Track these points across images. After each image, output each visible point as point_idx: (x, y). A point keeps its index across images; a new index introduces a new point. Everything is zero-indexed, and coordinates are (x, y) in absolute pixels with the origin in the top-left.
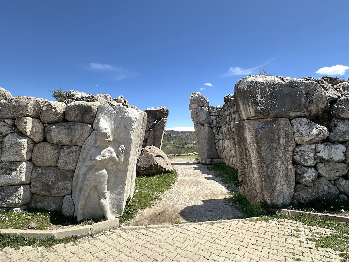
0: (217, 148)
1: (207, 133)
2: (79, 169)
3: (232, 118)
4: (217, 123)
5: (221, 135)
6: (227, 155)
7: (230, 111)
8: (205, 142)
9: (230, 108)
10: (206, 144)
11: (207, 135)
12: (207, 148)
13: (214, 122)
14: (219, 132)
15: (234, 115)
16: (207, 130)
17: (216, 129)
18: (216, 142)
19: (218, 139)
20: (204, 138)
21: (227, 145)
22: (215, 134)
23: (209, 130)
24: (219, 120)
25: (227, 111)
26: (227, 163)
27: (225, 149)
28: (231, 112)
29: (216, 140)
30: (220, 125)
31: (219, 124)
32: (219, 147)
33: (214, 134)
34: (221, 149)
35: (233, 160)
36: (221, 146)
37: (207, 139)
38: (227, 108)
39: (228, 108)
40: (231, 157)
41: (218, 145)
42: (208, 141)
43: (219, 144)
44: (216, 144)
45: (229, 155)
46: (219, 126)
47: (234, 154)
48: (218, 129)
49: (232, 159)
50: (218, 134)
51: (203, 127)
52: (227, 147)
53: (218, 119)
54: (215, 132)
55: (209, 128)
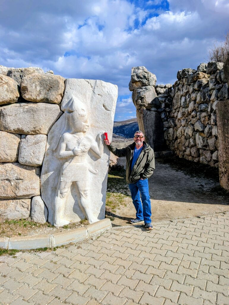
0: (167, 137)
1: (154, 119)
2: (48, 164)
3: (190, 99)
4: (165, 107)
5: (171, 121)
6: (181, 145)
7: (187, 90)
8: (152, 132)
9: (187, 87)
10: (152, 134)
11: (154, 123)
13: (163, 106)
14: (169, 117)
15: (193, 96)
16: (154, 116)
17: (165, 114)
18: (164, 131)
19: (167, 127)
20: (150, 127)
21: (180, 133)
22: (163, 121)
23: (156, 116)
24: (169, 103)
25: (181, 91)
26: (181, 155)
27: (177, 138)
28: (188, 92)
30: (169, 110)
31: (169, 108)
32: (169, 136)
34: (171, 138)
35: (192, 151)
36: (171, 135)
37: (153, 128)
38: (181, 86)
39: (183, 86)
40: (188, 146)
41: (167, 134)
42: (155, 130)
43: (169, 133)
44: (165, 133)
45: (184, 145)
47: (192, 143)
48: (168, 114)
49: (190, 150)
50: (167, 120)
51: (149, 113)
52: (181, 135)
53: (167, 101)
54: (163, 118)
55: (156, 113)
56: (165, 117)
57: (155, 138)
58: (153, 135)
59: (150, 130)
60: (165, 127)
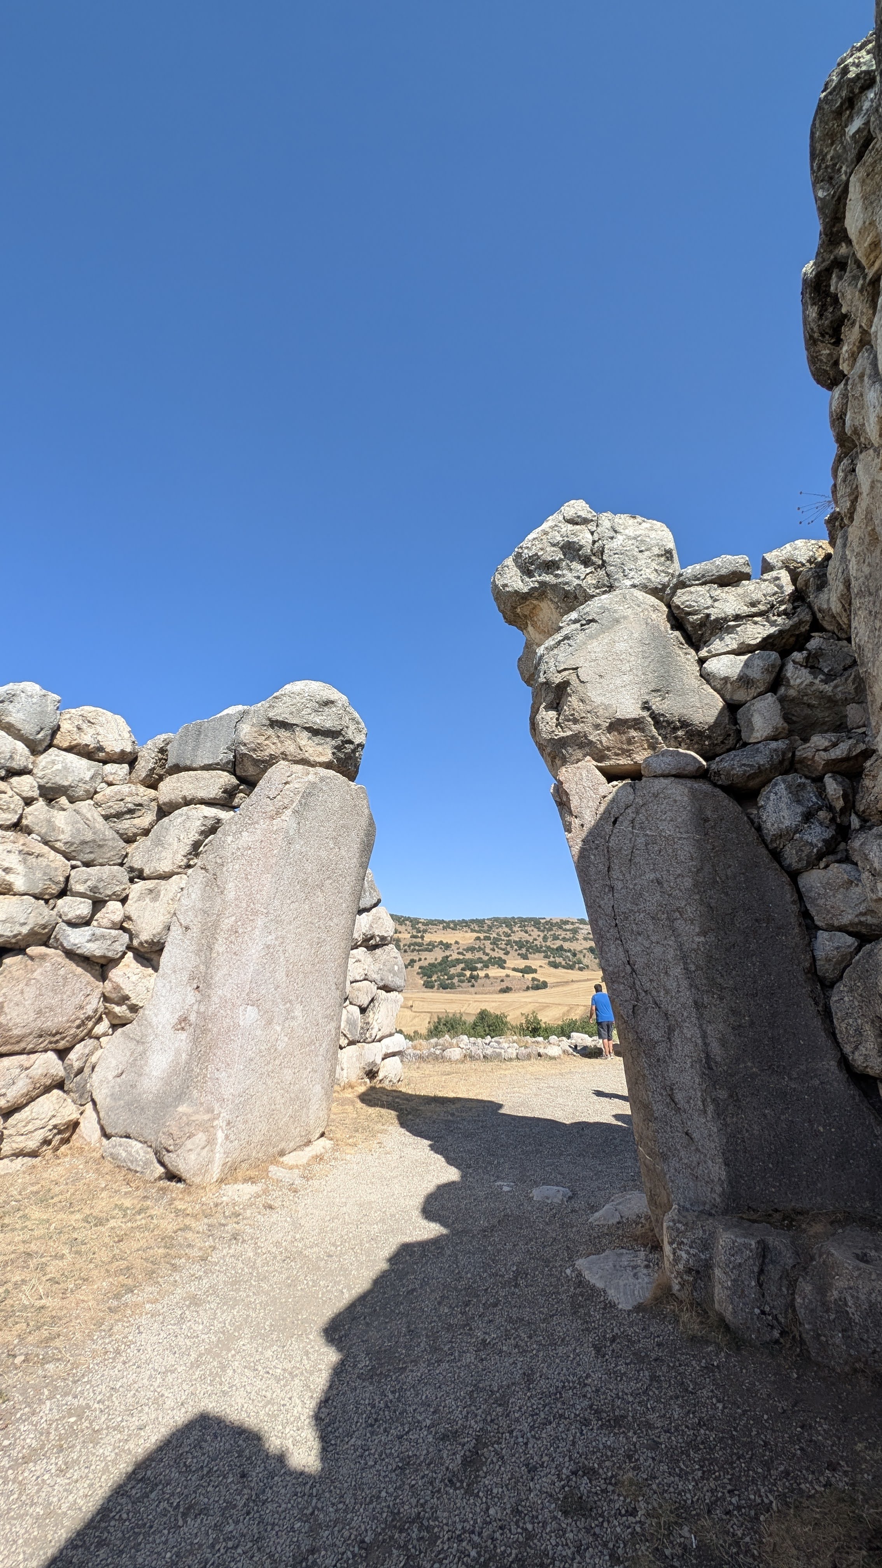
0: (871, 1045)
1: (686, 850)
4: (797, 727)
8: (677, 971)
10: (686, 996)
11: (688, 882)
12: (716, 1048)
13: (759, 723)
14: (855, 822)
16: (685, 816)
17: (796, 793)
18: (825, 969)
19: (847, 918)
20: (655, 919)
22: (791, 856)
23: (701, 821)
24: (828, 688)
29: (822, 936)
30: (843, 747)
31: (833, 737)
33: (776, 855)
37: (690, 932)
42: (710, 958)
44: (841, 987)
46: (838, 753)
48: (833, 787)
50: (835, 850)
53: (799, 678)
54: (788, 835)
55: (693, 793)
56: (808, 817)
57: (723, 1042)
58: (698, 1005)
59: (658, 950)
60: (831, 928)
